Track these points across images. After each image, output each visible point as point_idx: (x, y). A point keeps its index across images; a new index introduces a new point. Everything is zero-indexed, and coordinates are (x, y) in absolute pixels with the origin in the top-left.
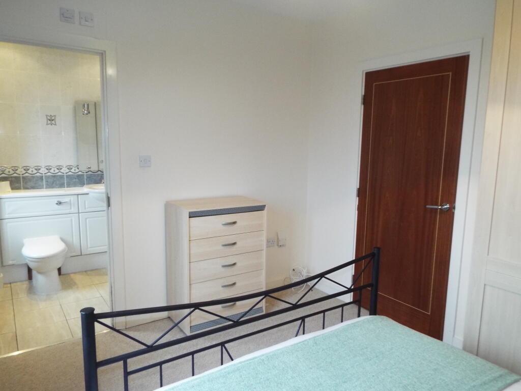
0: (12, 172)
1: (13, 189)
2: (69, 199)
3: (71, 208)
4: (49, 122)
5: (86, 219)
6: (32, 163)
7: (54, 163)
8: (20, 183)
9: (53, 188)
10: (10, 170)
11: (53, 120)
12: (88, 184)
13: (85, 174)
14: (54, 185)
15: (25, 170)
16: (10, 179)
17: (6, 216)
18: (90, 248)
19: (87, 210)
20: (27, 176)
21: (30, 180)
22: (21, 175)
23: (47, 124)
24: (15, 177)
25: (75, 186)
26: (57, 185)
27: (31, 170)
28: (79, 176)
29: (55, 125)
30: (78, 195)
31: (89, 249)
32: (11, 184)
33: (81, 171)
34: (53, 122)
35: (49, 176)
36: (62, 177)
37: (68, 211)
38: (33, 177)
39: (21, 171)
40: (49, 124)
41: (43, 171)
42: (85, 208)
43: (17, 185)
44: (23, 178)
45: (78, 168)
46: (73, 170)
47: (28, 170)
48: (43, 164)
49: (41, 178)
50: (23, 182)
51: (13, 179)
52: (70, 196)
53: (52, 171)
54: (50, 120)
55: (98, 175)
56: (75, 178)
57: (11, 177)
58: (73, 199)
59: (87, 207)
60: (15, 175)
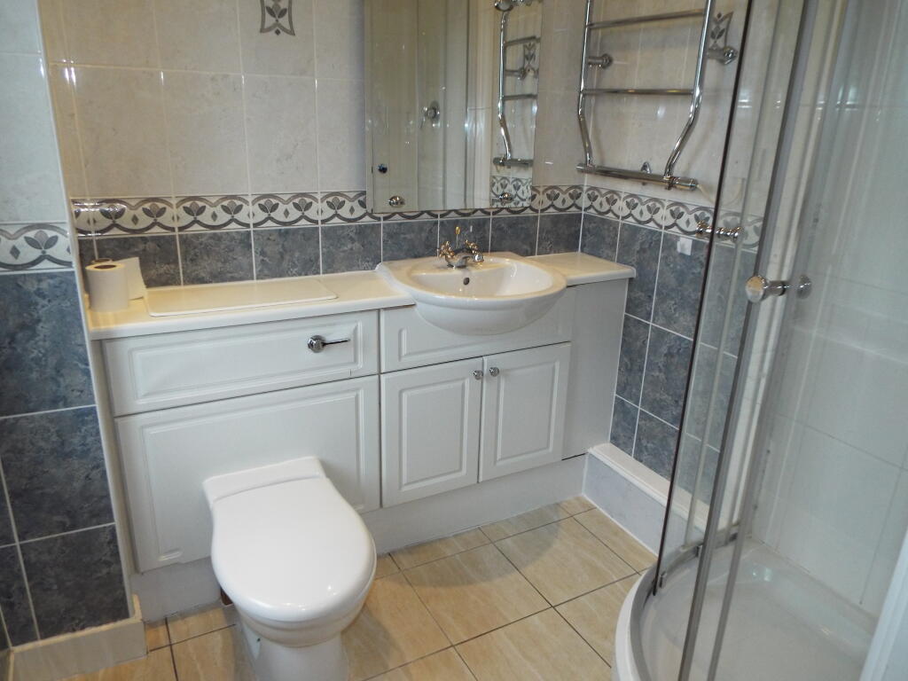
0: (145, 221)
1: (149, 283)
2: (353, 326)
3: (356, 361)
4: (270, 20)
5: (401, 392)
6: (211, 185)
7: (284, 186)
8: (176, 262)
9: (281, 274)
10: (139, 212)
11: (282, 13)
12: (392, 258)
13: (382, 222)
14: (285, 264)
15: (188, 211)
16: (141, 246)
17: (141, 403)
18: (408, 484)
19: (407, 361)
20: (197, 236)
21: (207, 250)
22: (177, 233)
23: (262, 30)
24: (157, 239)
25: (349, 268)
26: (294, 266)
27: (209, 211)
28: (362, 232)
29: (292, 32)
30: (379, 310)
31: (405, 489)
32: (144, 266)
33: (371, 215)
34: (284, 21)
35: (270, 232)
36: (309, 235)
37: (344, 371)
38: (218, 238)
39: (175, 217)
40: (269, 29)
41: (251, 214)
42: (400, 357)
43: (164, 268)
44: (184, 240)
45: (363, 204)
46: (344, 212)
47: (201, 210)
48: (249, 189)
49: (245, 240)
50: (184, 259)
51: (151, 246)
52: (353, 317)
53: (278, 215)
54: (271, 12)
55: (421, 226)
56: (353, 240)
57: (145, 240)
58: (363, 325)
59: (404, 352)
60: (157, 231)
